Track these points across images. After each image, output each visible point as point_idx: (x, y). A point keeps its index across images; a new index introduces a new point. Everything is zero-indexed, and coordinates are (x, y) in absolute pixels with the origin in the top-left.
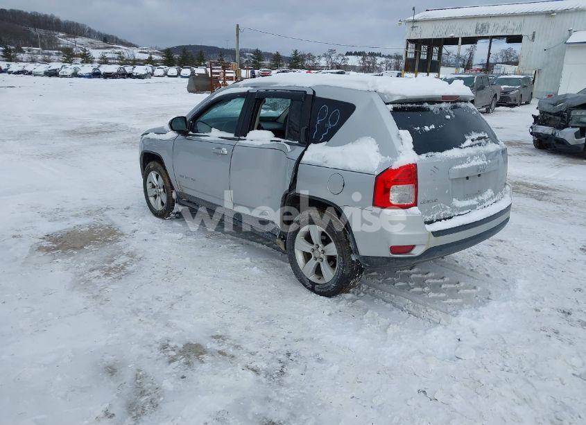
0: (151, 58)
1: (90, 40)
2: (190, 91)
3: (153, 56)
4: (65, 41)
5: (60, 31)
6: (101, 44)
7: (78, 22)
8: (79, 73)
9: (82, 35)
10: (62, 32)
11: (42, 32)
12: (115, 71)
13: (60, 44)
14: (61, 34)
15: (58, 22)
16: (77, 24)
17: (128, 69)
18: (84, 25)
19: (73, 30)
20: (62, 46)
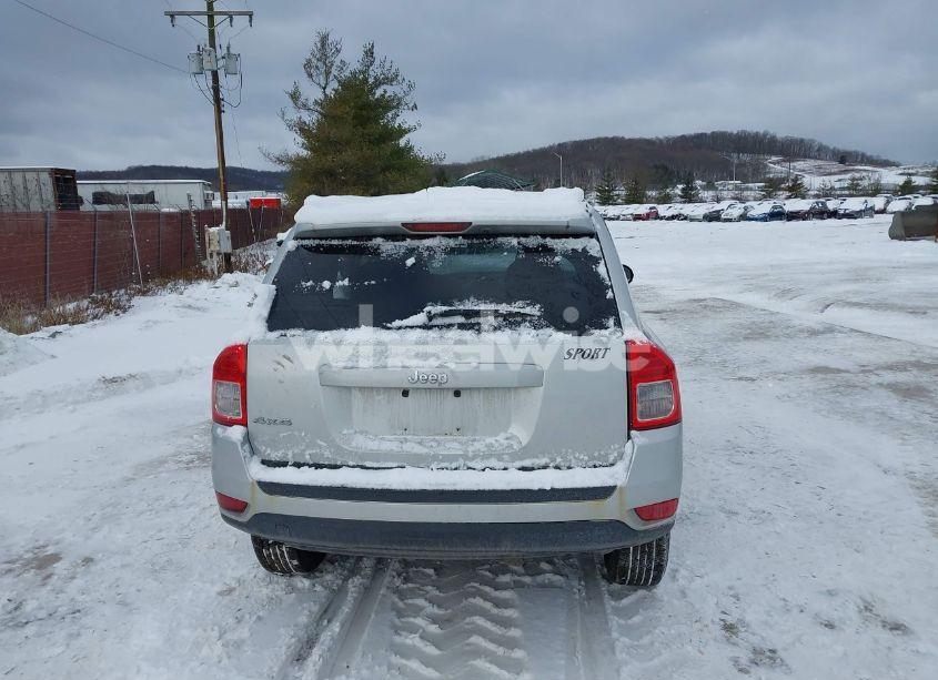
0: (908, 183)
1: (820, 162)
2: (893, 236)
3: (914, 178)
4: (778, 167)
5: (772, 152)
6: (836, 166)
7: (804, 137)
8: (750, 214)
9: (806, 156)
10: (776, 154)
11: (746, 158)
12: (807, 208)
13: (770, 173)
14: (774, 158)
15: (773, 140)
16: (802, 141)
17: (832, 205)
18: (813, 141)
19: (793, 150)
20: (771, 176)
